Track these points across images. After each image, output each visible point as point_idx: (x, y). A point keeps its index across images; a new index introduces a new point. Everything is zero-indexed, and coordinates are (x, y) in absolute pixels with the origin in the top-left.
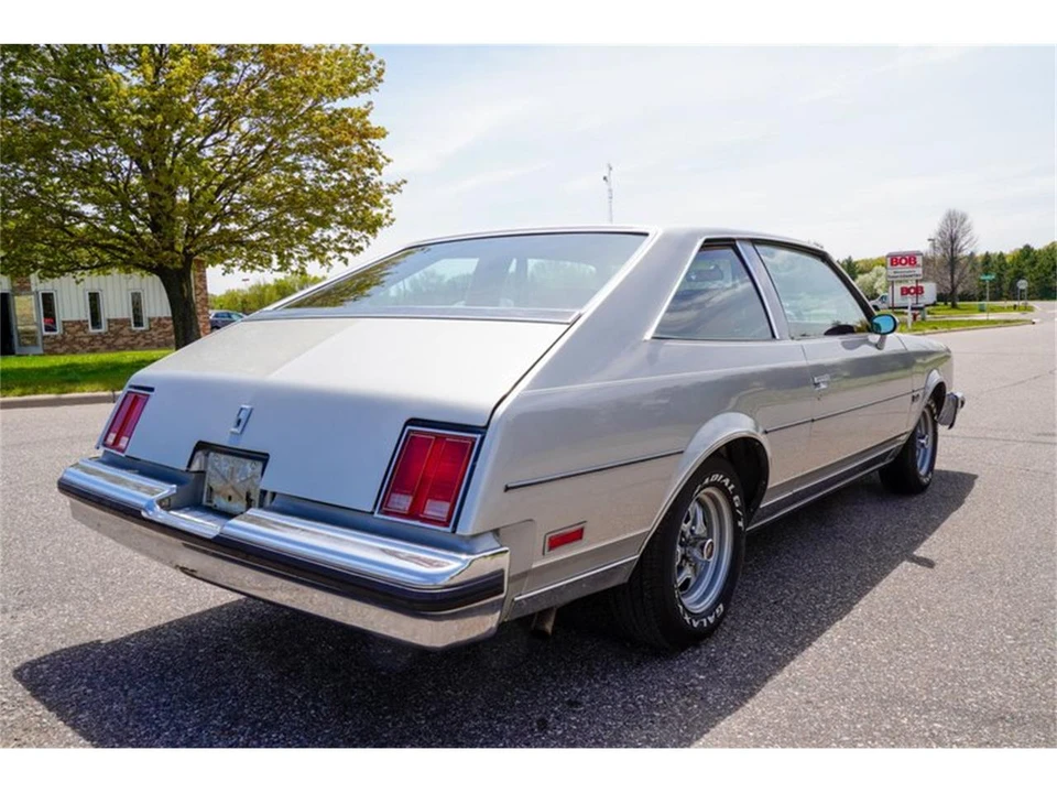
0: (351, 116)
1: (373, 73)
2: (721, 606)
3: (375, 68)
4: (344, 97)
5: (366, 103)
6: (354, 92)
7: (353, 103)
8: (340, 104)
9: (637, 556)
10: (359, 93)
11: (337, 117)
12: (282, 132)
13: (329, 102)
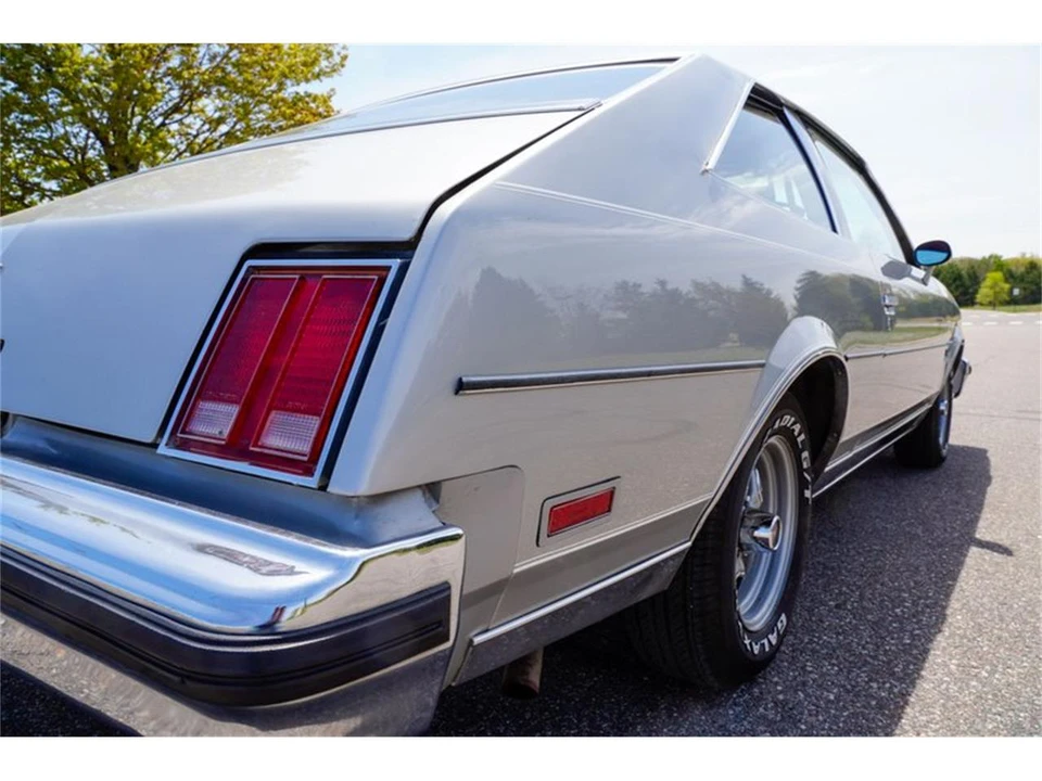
0: (314, 101)
1: (337, 59)
2: (783, 617)
3: (339, 54)
4: (307, 81)
5: (328, 89)
6: (317, 76)
7: (316, 88)
8: (302, 89)
9: (689, 544)
10: (322, 78)
11: (298, 99)
12: (245, 112)
13: (293, 85)
